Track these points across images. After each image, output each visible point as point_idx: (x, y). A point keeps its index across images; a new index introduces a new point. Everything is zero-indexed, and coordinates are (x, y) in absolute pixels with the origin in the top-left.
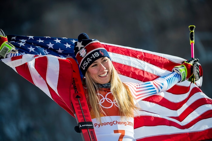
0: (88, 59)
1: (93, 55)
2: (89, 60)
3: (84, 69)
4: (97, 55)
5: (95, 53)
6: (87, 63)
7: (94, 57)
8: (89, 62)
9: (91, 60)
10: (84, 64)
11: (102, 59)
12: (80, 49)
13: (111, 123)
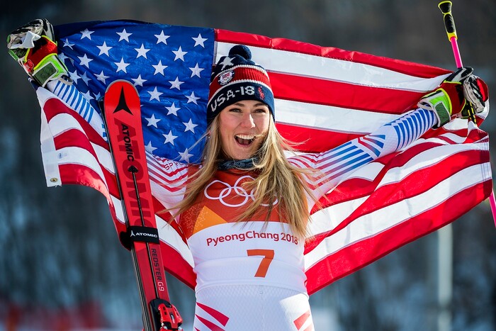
0: (230, 91)
1: (242, 88)
2: (231, 94)
3: (214, 110)
4: (250, 92)
5: (248, 87)
6: (224, 99)
7: (243, 94)
8: (228, 99)
9: (234, 96)
10: (218, 100)
11: (256, 105)
12: (224, 69)
13: (242, 236)
